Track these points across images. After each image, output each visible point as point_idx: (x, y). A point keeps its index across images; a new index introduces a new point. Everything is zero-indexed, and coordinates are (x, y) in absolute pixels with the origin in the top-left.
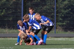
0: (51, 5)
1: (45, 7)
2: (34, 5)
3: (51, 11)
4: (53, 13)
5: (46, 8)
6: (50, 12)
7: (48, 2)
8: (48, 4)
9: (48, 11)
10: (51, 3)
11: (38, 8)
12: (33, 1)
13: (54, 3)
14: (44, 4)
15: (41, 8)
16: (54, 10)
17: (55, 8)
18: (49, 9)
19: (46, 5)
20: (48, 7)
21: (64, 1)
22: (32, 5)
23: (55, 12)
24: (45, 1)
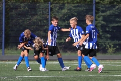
0: (43, 14)
1: (35, 17)
2: (19, 14)
3: (44, 23)
4: (46, 25)
5: (37, 19)
6: (42, 24)
7: (40, 11)
8: (39, 13)
9: (40, 23)
10: (44, 11)
11: (26, 19)
12: (19, 9)
13: (48, 12)
14: (33, 13)
15: (30, 19)
16: (48, 22)
17: (50, 19)
18: (40, 20)
19: (36, 14)
20: (39, 17)
21: (62, 9)
22: (16, 14)
24: (35, 9)
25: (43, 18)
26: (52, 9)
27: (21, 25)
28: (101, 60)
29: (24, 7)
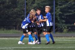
0: (21, 7)
1: (16, 9)
2: (5, 7)
3: (22, 13)
4: (23, 14)
5: (17, 10)
6: (21, 14)
7: (19, 5)
8: (19, 6)
9: (19, 13)
10: (22, 5)
11: (10, 10)
12: (5, 4)
13: (24, 6)
14: (15, 6)
15: (13, 10)
16: (24, 12)
17: (25, 10)
18: (19, 11)
19: (17, 7)
21: (33, 4)
22: (4, 7)
23: (25, 14)
24: (16, 3)
25: (21, 9)
26: (27, 4)
27: (7, 14)
28: (59, 37)
29: (9, 2)
